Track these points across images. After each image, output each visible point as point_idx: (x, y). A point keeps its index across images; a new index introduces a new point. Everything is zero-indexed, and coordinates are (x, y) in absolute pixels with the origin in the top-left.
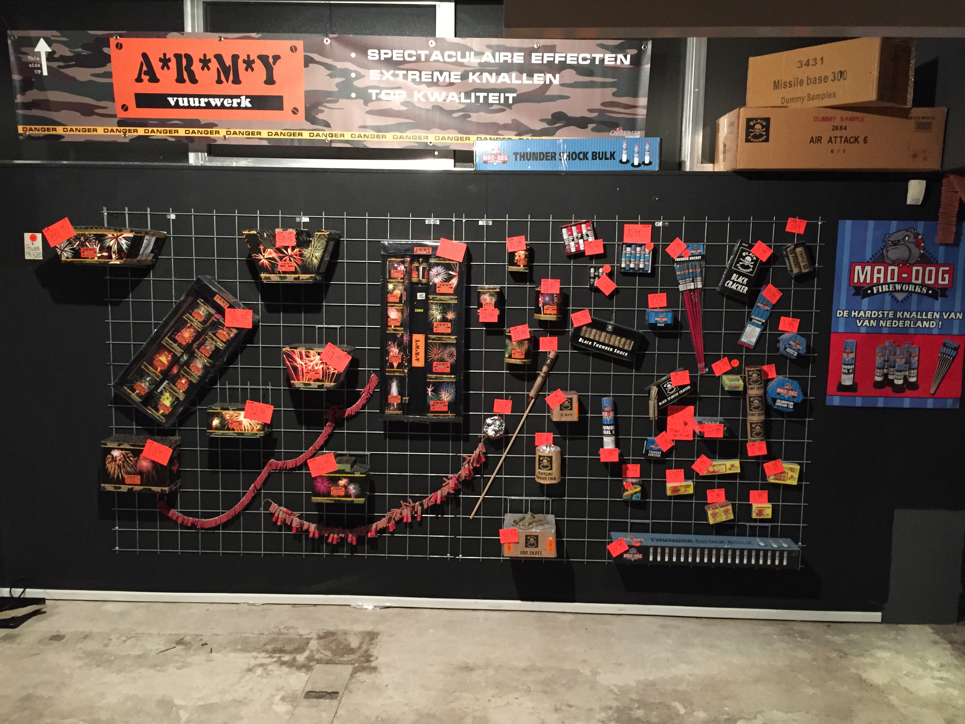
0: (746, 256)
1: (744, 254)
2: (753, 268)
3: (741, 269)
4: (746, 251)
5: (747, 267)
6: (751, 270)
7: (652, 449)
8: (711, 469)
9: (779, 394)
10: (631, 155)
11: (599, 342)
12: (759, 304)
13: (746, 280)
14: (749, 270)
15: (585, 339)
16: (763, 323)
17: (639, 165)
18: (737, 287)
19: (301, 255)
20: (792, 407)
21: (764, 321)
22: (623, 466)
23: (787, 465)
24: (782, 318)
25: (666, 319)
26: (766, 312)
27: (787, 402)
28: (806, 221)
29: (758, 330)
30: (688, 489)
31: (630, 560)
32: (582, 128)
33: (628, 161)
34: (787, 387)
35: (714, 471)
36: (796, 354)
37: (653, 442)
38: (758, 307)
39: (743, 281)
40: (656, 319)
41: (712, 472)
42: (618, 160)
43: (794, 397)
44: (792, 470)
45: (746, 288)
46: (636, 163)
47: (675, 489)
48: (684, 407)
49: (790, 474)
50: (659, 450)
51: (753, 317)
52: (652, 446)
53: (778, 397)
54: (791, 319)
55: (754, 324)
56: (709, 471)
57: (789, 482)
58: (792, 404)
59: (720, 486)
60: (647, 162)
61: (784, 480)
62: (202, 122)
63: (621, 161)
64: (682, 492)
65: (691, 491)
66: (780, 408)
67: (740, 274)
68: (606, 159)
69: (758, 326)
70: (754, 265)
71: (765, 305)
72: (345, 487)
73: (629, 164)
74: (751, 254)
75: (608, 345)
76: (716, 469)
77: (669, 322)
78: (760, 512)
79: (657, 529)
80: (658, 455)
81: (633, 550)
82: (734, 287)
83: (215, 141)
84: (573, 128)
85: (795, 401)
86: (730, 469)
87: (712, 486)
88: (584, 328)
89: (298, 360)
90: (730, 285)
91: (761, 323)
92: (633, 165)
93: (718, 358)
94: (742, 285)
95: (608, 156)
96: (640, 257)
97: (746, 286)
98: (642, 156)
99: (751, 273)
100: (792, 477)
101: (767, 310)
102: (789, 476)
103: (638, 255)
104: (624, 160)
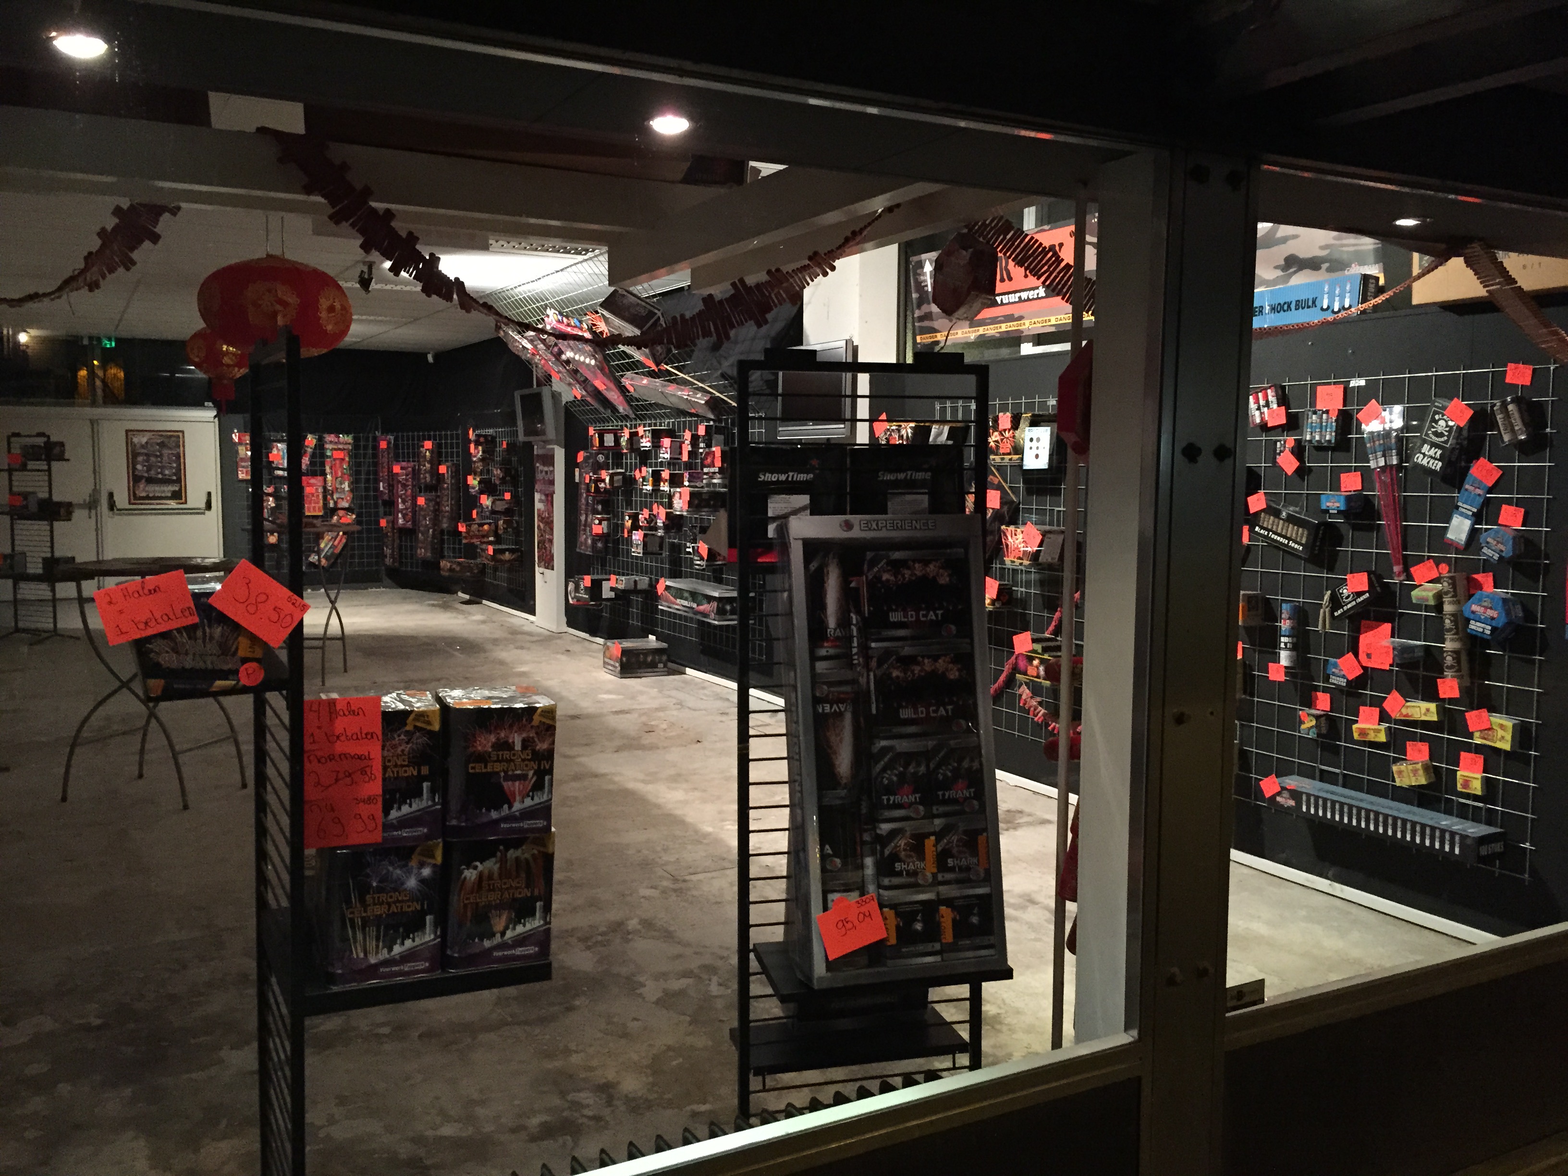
0: (1440, 419)
1: (1437, 417)
2: (1448, 437)
3: (1433, 437)
4: (1438, 413)
5: (1441, 435)
6: (1446, 438)
7: (1334, 674)
8: (1404, 711)
9: (1473, 612)
10: (1331, 301)
11: (1275, 533)
12: (1467, 486)
13: (1439, 452)
14: (1442, 439)
15: (1262, 528)
16: (1474, 514)
17: (1339, 311)
18: (1428, 463)
19: (1014, 437)
20: (1488, 632)
21: (1475, 510)
22: (1313, 693)
23: (1497, 719)
24: (1504, 507)
25: (1337, 505)
26: (1478, 498)
27: (1483, 625)
28: (1532, 367)
29: (1467, 524)
30: (1379, 735)
31: (1282, 806)
32: (1314, 270)
33: (1328, 307)
34: (1485, 604)
35: (1407, 715)
36: (1496, 556)
37: (1335, 666)
38: (1466, 490)
39: (1436, 453)
40: (1328, 504)
41: (1405, 716)
42: (1319, 307)
43: (1493, 619)
44: (1502, 726)
45: (1440, 464)
46: (1336, 309)
47: (1363, 732)
48: (1377, 623)
49: (1500, 733)
50: (1344, 677)
51: (1460, 504)
52: (1334, 670)
53: (1472, 616)
54: (1514, 507)
55: (1462, 514)
56: (1402, 714)
57: (1499, 745)
58: (1490, 628)
59: (1423, 738)
60: (1347, 306)
61: (1492, 741)
62: (1016, 316)
63: (1322, 309)
64: (1371, 737)
65: (1382, 738)
66: (1474, 633)
67: (1433, 445)
68: (1309, 307)
69: (1466, 517)
70: (1450, 432)
71: (1476, 488)
72: (1037, 667)
73: (1330, 311)
74: (1445, 417)
75: (1285, 537)
76: (1410, 711)
77: (1342, 508)
78: (1466, 784)
79: (1348, 783)
80: (1343, 682)
81: (1286, 794)
82: (1425, 462)
83: (1022, 332)
84: (1307, 272)
85: (1494, 625)
86: (1425, 714)
87: (1413, 737)
88: (1263, 515)
89: (1009, 537)
90: (1420, 459)
91: (1471, 513)
92: (1333, 312)
93: (1420, 560)
94: (1435, 459)
95: (1310, 303)
96: (1326, 426)
97: (1439, 460)
98: (1342, 301)
99: (1446, 442)
100: (1503, 737)
101: (1479, 495)
102: (1499, 736)
103: (1324, 424)
104: (1325, 307)
